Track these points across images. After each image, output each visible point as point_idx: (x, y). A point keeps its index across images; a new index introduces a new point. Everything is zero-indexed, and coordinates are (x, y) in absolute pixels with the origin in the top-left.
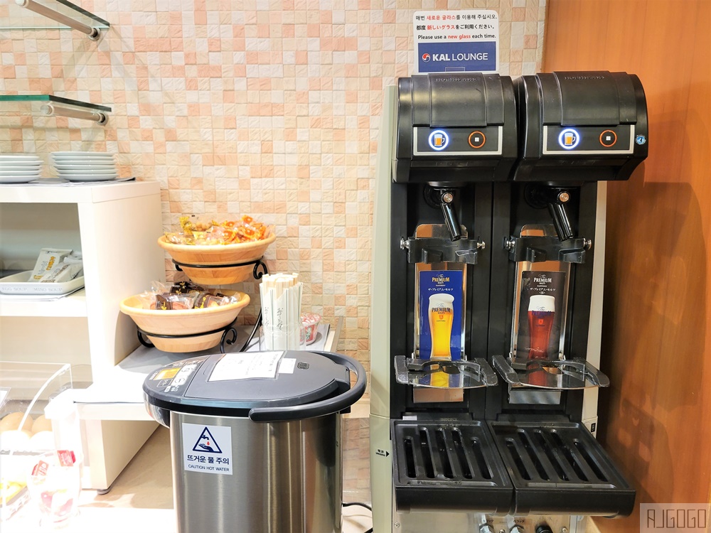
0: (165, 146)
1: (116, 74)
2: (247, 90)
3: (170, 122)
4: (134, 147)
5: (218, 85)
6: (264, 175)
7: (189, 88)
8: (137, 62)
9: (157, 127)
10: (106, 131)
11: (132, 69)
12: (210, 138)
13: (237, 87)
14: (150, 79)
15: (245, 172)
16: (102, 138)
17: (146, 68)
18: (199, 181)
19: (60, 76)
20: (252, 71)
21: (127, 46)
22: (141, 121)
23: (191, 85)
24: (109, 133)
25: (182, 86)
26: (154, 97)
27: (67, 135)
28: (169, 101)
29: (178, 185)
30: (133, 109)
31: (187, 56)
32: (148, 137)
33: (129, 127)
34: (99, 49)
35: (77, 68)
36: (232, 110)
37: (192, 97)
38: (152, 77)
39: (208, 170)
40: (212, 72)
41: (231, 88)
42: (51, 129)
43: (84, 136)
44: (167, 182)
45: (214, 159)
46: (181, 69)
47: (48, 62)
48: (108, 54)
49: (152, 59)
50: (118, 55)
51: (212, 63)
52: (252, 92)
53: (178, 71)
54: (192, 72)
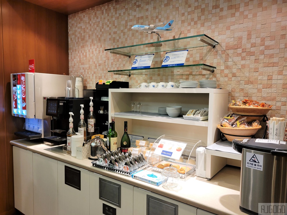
0: (232, 78)
1: (218, 57)
2: (264, 58)
3: (234, 71)
4: (222, 79)
5: (253, 58)
6: (268, 87)
7: (242, 60)
8: (226, 53)
9: (230, 73)
10: (213, 75)
11: (224, 56)
12: (248, 75)
13: (260, 58)
14: (229, 58)
15: (260, 86)
16: (212, 77)
17: (229, 55)
18: (242, 90)
19: (202, 59)
20: (267, 52)
21: (223, 49)
22: (225, 71)
23: (243, 59)
24: (214, 75)
25: (240, 59)
26: (230, 63)
27: (201, 76)
28: (235, 64)
29: (235, 91)
30: (222, 68)
31: (243, 50)
32: (226, 76)
33: (221, 73)
34: (214, 51)
35: (207, 57)
36: (257, 66)
37: (243, 62)
38: (230, 57)
39: (246, 86)
40: (251, 54)
41: (258, 58)
42: (197, 75)
43: (206, 76)
44: (231, 90)
45: (249, 82)
46: (241, 54)
47: (199, 56)
48: (217, 52)
49: (231, 52)
50: (220, 52)
51: (251, 51)
52: (266, 59)
53: (239, 55)
54: (244, 54)
